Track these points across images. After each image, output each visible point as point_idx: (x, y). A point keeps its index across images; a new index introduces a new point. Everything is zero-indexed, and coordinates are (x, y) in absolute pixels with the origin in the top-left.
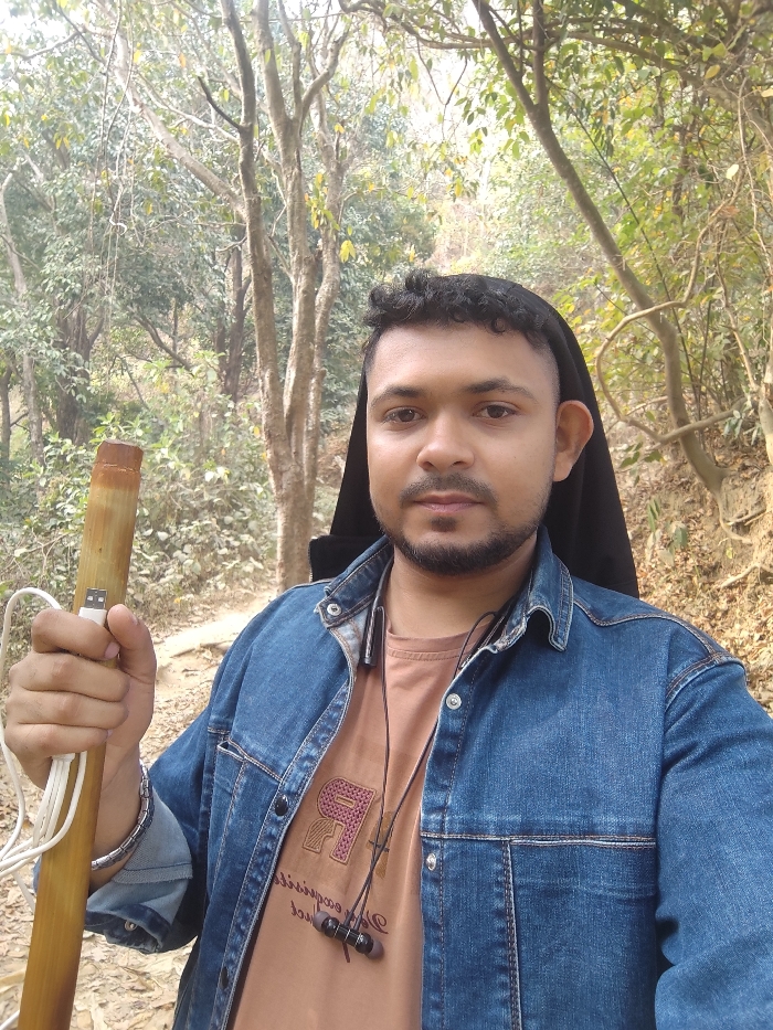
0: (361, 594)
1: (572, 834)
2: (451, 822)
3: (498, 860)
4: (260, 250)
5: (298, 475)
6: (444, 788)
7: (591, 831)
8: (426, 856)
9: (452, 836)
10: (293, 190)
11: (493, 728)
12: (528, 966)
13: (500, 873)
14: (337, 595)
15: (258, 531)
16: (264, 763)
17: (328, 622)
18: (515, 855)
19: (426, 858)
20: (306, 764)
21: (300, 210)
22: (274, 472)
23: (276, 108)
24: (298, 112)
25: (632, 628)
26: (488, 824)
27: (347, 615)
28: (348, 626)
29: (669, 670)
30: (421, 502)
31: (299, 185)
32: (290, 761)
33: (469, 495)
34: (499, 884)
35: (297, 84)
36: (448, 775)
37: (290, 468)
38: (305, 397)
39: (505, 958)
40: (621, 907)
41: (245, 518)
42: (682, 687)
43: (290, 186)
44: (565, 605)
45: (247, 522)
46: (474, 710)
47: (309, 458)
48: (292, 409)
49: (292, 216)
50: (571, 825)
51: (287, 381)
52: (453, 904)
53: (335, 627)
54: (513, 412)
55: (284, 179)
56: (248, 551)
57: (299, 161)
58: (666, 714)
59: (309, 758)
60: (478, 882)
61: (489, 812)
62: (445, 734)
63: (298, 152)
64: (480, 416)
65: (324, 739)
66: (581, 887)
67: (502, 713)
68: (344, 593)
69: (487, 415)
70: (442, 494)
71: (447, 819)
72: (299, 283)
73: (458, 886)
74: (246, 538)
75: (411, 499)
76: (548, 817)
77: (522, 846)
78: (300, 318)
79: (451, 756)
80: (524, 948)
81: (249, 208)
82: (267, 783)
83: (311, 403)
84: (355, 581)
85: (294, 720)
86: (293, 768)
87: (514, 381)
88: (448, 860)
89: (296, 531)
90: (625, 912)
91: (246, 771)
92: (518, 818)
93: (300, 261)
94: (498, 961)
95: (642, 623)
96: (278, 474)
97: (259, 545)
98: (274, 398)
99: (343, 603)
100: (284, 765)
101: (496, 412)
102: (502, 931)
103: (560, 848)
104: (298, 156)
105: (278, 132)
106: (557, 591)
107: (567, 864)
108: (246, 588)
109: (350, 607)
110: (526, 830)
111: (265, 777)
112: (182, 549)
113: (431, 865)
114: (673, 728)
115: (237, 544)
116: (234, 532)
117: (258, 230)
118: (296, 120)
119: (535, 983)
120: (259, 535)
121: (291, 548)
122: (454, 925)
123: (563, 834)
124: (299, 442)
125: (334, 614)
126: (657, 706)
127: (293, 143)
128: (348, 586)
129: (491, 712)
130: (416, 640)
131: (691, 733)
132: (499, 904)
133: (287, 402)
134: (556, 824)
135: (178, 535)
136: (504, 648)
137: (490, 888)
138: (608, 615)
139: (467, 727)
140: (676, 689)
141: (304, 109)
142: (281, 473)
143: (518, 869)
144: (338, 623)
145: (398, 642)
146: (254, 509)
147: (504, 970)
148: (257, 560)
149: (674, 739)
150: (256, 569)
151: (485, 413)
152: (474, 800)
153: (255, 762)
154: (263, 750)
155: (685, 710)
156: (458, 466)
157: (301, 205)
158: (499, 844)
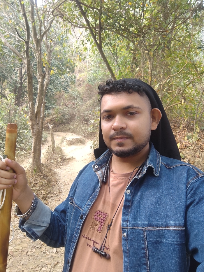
0: (104, 162)
1: (162, 227)
2: (129, 224)
3: (142, 234)
4: (30, 72)
5: (38, 129)
6: (127, 215)
7: (167, 226)
8: (123, 233)
9: (130, 228)
10: (39, 57)
11: (140, 199)
12: (151, 263)
13: (143, 237)
14: (97, 163)
15: (25, 143)
16: (78, 206)
17: (95, 170)
18: (147, 233)
19: (123, 234)
20: (88, 206)
21: (40, 62)
22: (32, 128)
23: (35, 36)
24: (40, 38)
25: (177, 169)
26: (139, 224)
27: (100, 168)
28: (100, 171)
29: (187, 179)
30: (114, 139)
31: (40, 56)
32: (84, 206)
33: (125, 136)
34: (143, 240)
35: (40, 31)
36: (128, 211)
37: (36, 127)
38: (40, 109)
39: (145, 261)
40: (176, 246)
41: (22, 139)
42: (190, 184)
43: (38, 56)
44: (158, 164)
45: (22, 140)
46: (134, 194)
47: (41, 124)
48: (37, 112)
49: (38, 64)
50: (162, 224)
51: (36, 105)
52: (130, 246)
53: (96, 171)
54: (136, 113)
55: (36, 54)
56: (22, 148)
57: (40, 50)
58: (186, 192)
59: (89, 205)
60: (137, 240)
61: (139, 221)
62: (126, 200)
63: (40, 48)
64: (128, 115)
65: (93, 200)
66: (165, 241)
67: (142, 194)
68: (99, 162)
69: (130, 115)
70: (119, 137)
71: (128, 223)
72: (40, 81)
73: (132, 241)
74: (22, 145)
75: (112, 138)
76: (155, 222)
77: (149, 230)
78: (40, 89)
79: (128, 206)
80: (150, 258)
81: (27, 61)
82: (79, 211)
83: (42, 110)
84: (102, 159)
85: (86, 195)
86: (85, 207)
87: (135, 105)
88: (129, 234)
89: (37, 143)
90: (177, 247)
91: (75, 209)
92: (147, 223)
93: (40, 75)
94: (143, 262)
95: (179, 167)
96: (33, 129)
97: (26, 147)
98: (32, 109)
99: (99, 165)
100: (83, 207)
101: (132, 114)
102: (144, 253)
103: (159, 230)
104: (40, 49)
105: (35, 42)
106: (156, 160)
107: (161, 235)
108: (22, 158)
109: (101, 166)
110: (150, 226)
111: (79, 210)
112: (3, 148)
113: (125, 236)
114: (189, 196)
115: (19, 146)
116: (18, 143)
117: (29, 67)
118: (40, 40)
119: (153, 268)
120: (25, 144)
121: (36, 148)
122: (131, 252)
123: (160, 227)
124: (39, 121)
125: (96, 168)
126: (184, 190)
127: (39, 45)
128: (100, 161)
129: (139, 194)
130: (118, 174)
131: (193, 196)
132: (143, 246)
133: (36, 110)
134: (158, 224)
135: (3, 144)
136: (140, 177)
137: (140, 241)
138: (171, 165)
139: (133, 198)
140: (189, 185)
141: (42, 37)
142: (34, 129)
143: (148, 236)
144: (97, 170)
145: (113, 174)
146: (24, 137)
147: (145, 264)
148: (25, 151)
149: (189, 199)
150: (25, 153)
151: (129, 114)
152: (135, 218)
153: (77, 206)
154: (79, 203)
155: (191, 190)
156: (122, 129)
157: (41, 61)
158: (142, 230)
